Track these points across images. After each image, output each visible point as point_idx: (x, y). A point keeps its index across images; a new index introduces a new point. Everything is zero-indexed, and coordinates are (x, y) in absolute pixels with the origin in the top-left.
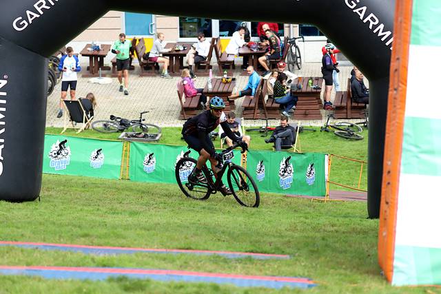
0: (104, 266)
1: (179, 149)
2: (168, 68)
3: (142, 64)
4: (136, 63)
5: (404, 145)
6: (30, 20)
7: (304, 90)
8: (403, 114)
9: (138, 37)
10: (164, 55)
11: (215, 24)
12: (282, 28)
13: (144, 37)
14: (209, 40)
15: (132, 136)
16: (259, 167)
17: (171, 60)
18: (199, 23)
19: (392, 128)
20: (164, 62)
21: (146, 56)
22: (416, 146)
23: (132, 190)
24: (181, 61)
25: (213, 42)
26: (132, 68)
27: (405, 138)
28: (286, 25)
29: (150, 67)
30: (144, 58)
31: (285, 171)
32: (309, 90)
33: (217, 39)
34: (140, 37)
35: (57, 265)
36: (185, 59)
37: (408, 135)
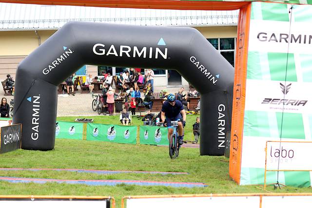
0: (111, 179)
1: (109, 126)
2: (93, 89)
3: (82, 88)
4: (79, 87)
5: (245, 123)
6: (50, 70)
7: (156, 98)
8: (244, 109)
9: (80, 76)
10: (92, 84)
11: (114, 69)
12: (144, 71)
13: (83, 76)
14: (112, 77)
15: (81, 120)
16: (145, 133)
17: (95, 86)
18: (106, 70)
19: (235, 116)
20: (92, 87)
21: (84, 85)
22: (250, 124)
23: (90, 144)
24: (99, 86)
25: (113, 78)
26: (77, 90)
27: (245, 120)
28: (145, 70)
29: (85, 89)
30: (83, 86)
31: (157, 135)
32: (158, 98)
33: (115, 77)
34: (81, 76)
35: (89, 179)
36: (101, 85)
37: (246, 118)
